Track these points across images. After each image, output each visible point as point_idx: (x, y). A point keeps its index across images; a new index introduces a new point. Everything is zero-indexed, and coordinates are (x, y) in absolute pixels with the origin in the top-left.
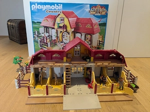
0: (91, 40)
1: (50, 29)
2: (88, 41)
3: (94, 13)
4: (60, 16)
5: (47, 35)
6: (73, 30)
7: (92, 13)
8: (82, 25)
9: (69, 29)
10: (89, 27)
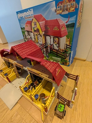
0: (59, 43)
1: (30, 33)
2: (56, 43)
3: (61, 11)
4: (33, 21)
5: (29, 37)
6: (44, 33)
7: (58, 12)
8: (50, 28)
9: (41, 32)
10: (56, 30)
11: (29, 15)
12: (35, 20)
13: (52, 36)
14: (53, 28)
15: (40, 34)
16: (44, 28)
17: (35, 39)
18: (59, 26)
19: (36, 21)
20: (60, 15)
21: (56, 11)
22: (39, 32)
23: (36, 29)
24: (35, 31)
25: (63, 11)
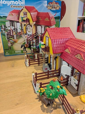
11: (18, 4)
12: (25, 10)
13: (43, 26)
14: (44, 19)
15: (30, 24)
16: (36, 18)
17: (22, 30)
18: (49, 18)
19: (27, 11)
20: (51, 10)
21: (47, 7)
22: (29, 22)
23: (25, 19)
24: (24, 21)
25: (52, 8)
